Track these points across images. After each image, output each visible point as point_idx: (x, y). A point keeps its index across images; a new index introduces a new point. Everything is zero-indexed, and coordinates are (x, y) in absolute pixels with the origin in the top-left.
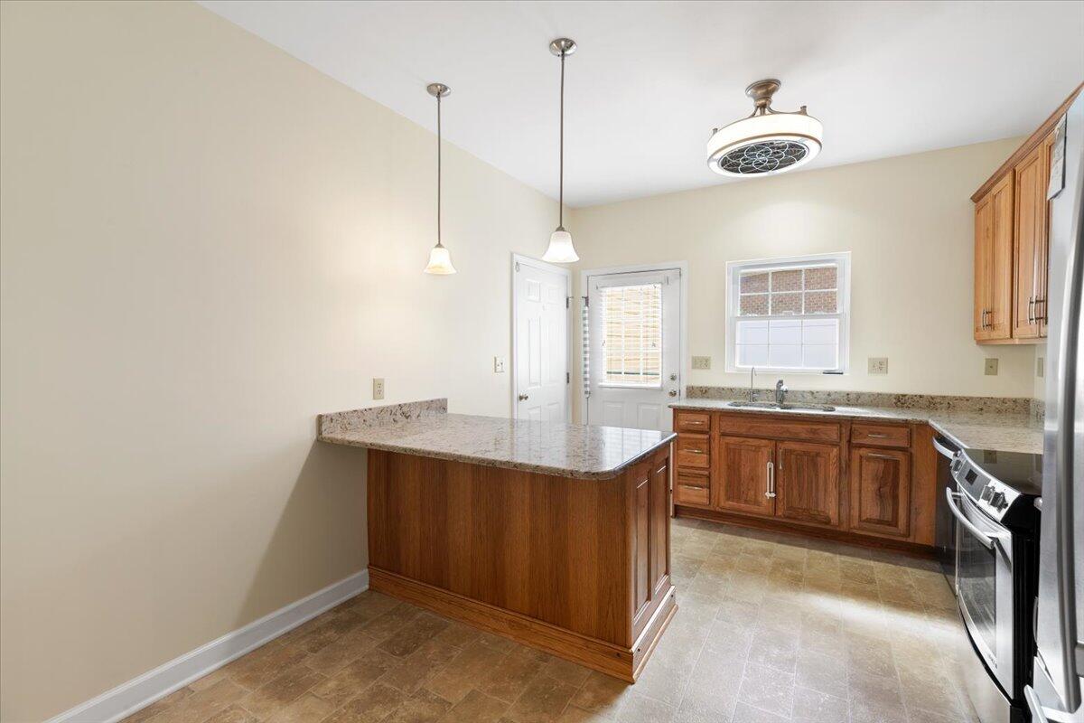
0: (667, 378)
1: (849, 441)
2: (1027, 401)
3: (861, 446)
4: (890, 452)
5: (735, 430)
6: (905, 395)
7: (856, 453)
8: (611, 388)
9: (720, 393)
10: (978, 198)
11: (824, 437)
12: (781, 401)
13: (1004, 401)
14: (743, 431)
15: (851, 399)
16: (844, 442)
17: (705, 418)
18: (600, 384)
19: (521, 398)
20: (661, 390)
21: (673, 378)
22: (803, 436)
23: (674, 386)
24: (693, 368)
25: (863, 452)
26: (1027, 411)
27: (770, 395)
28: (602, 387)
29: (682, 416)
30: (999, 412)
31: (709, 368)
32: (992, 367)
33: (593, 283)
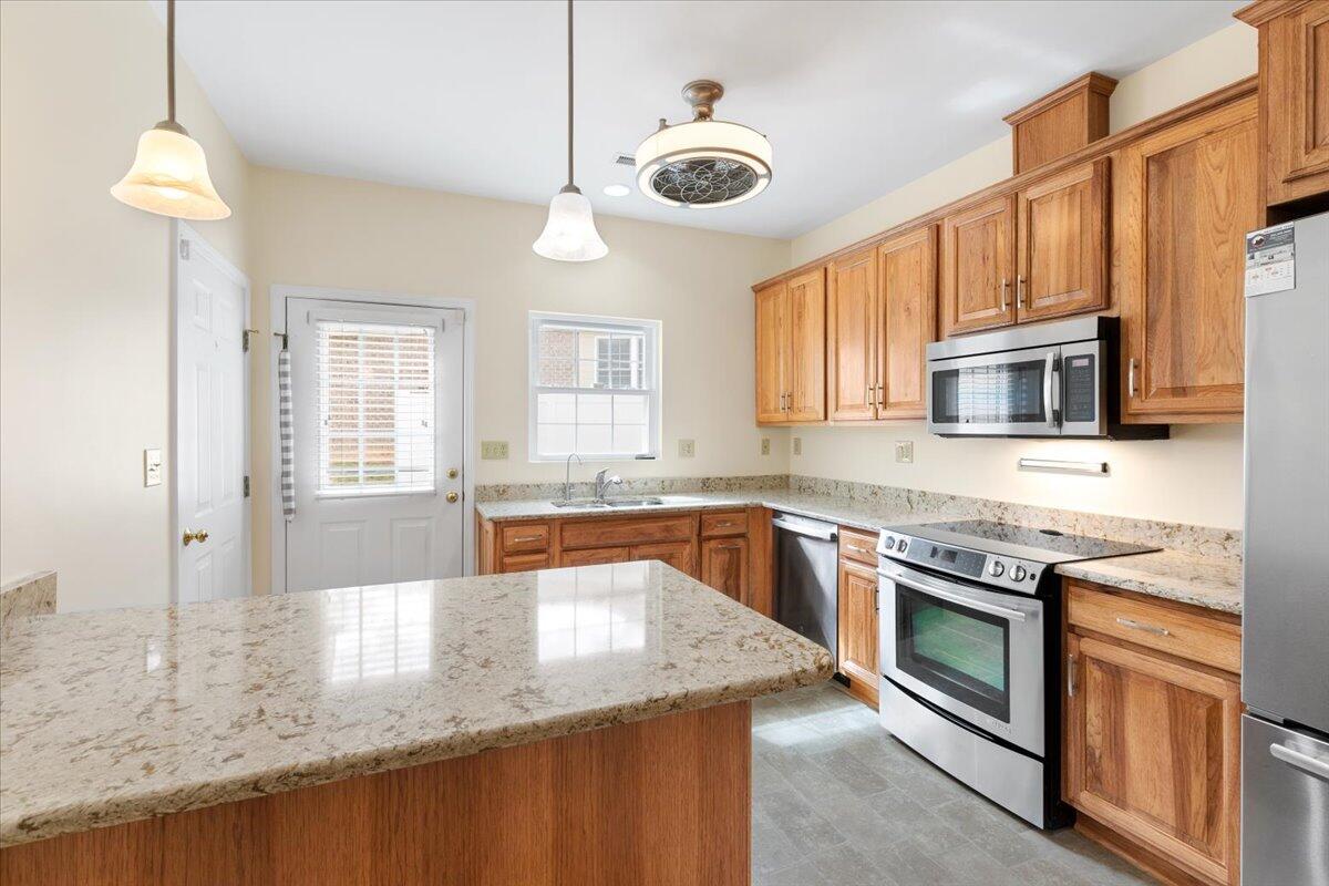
0: (443, 474)
1: (699, 534)
2: (788, 477)
3: (710, 538)
4: (734, 540)
5: (581, 541)
6: (708, 479)
7: (707, 547)
8: (342, 498)
9: (526, 492)
10: (759, 290)
11: (679, 535)
12: (602, 496)
13: (774, 478)
14: (593, 542)
15: (669, 487)
16: (695, 537)
17: (542, 531)
18: (318, 492)
19: (187, 539)
20: (434, 494)
21: (453, 475)
22: (658, 536)
23: (454, 487)
24: (483, 458)
25: (713, 544)
26: (788, 486)
27: (585, 489)
28: (319, 499)
29: (509, 532)
30: (772, 488)
31: (507, 457)
32: (765, 448)
33: (298, 310)
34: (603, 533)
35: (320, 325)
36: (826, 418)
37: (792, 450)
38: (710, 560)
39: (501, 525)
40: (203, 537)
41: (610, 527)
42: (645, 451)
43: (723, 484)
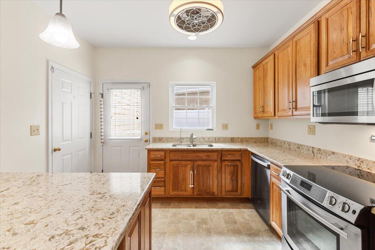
0: (143, 134)
1: (221, 159)
2: (268, 138)
3: (225, 160)
4: (235, 162)
5: (176, 158)
6: (233, 138)
7: (224, 164)
8: (116, 139)
9: (168, 140)
10: (254, 67)
11: (212, 158)
12: (192, 142)
13: (262, 138)
14: (180, 158)
15: (218, 140)
16: (219, 159)
17: (162, 153)
18: (110, 138)
19: (55, 150)
20: (141, 139)
21: (146, 134)
22: (204, 158)
23: (147, 137)
24: (155, 129)
25: (226, 163)
26: (268, 142)
27: (187, 140)
28: (110, 139)
29: (152, 153)
30: (260, 142)
31: (163, 129)
32: (258, 127)
33: (106, 86)
34: (184, 156)
35: (111, 90)
36: (275, 115)
37: (270, 128)
38: (225, 168)
39: (150, 151)
40: (59, 150)
41: (187, 154)
42: (210, 128)
43: (239, 140)
